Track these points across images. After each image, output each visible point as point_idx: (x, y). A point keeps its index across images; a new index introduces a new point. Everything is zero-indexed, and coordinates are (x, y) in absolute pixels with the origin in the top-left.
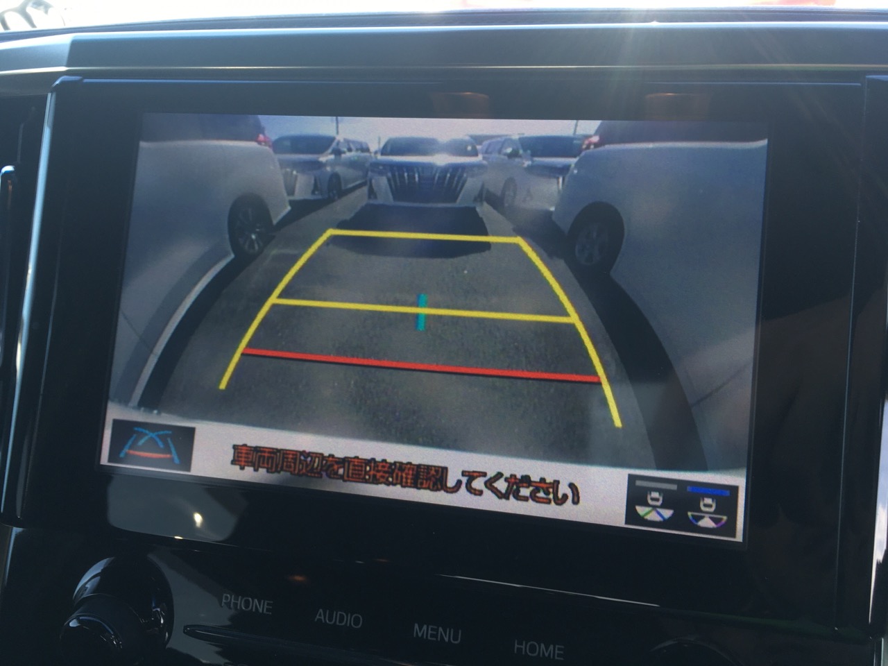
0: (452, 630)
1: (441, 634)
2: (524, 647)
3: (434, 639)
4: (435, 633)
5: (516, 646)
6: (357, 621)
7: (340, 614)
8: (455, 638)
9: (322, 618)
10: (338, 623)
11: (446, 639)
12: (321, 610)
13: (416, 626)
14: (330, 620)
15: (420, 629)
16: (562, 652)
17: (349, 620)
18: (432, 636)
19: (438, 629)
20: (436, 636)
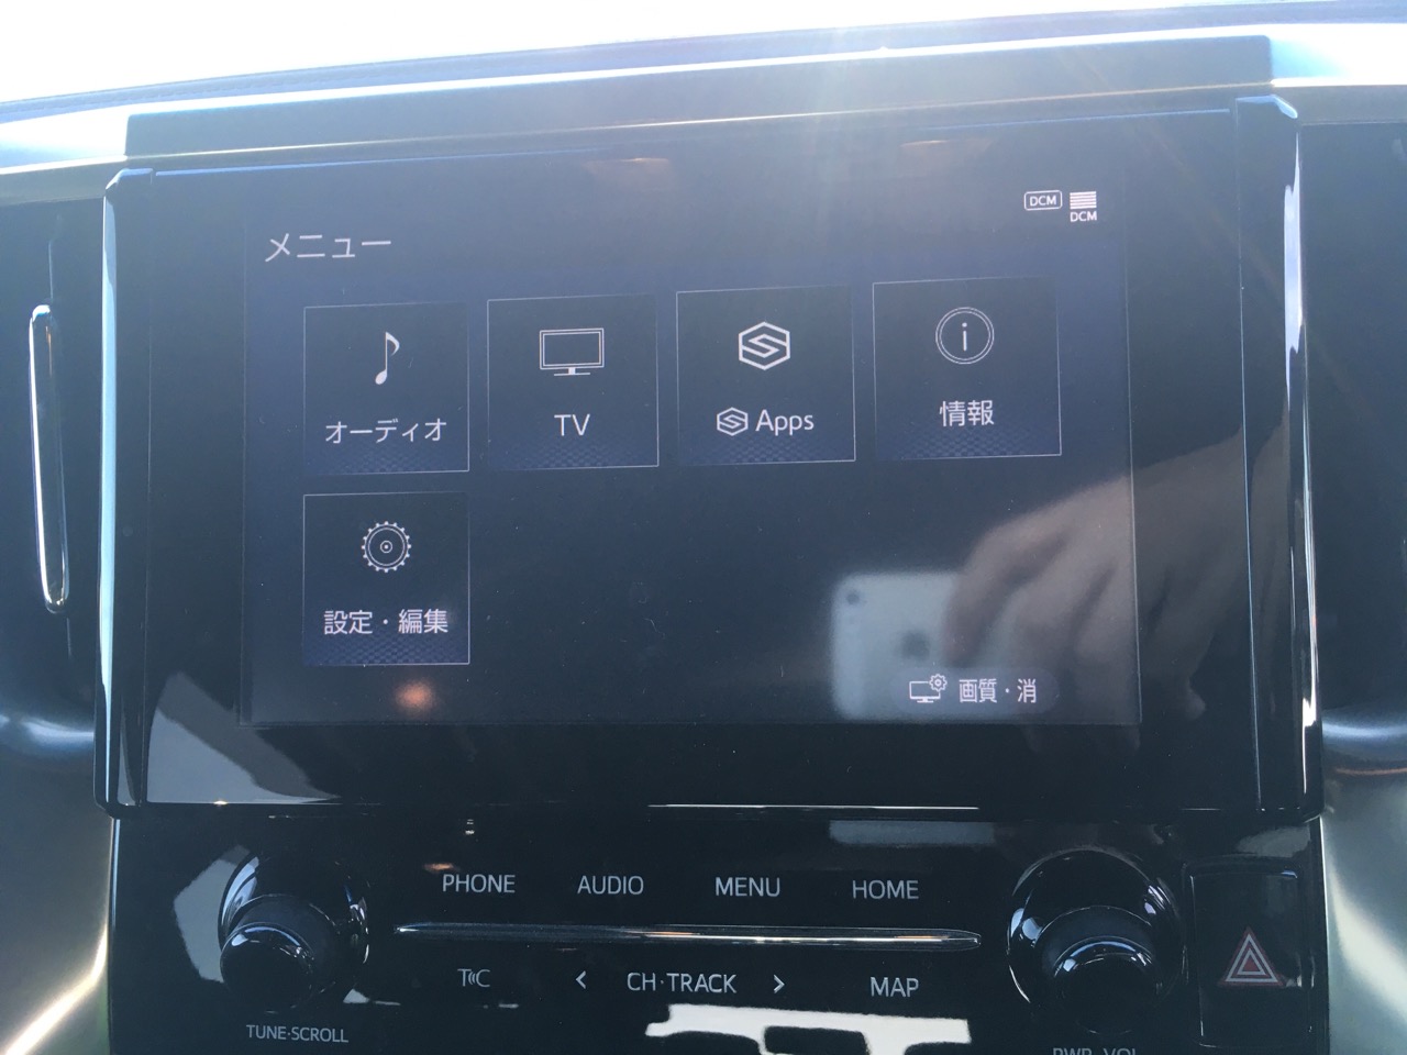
0: (767, 880)
1: (753, 887)
2: (866, 889)
3: (745, 895)
4: (744, 886)
5: (855, 889)
6: (636, 886)
7: (612, 880)
8: (773, 890)
9: (588, 887)
10: (610, 892)
11: (761, 893)
12: (584, 878)
13: (718, 881)
14: (599, 888)
15: (724, 883)
16: (916, 889)
17: (625, 885)
18: (741, 890)
19: (747, 883)
20: (746, 890)
